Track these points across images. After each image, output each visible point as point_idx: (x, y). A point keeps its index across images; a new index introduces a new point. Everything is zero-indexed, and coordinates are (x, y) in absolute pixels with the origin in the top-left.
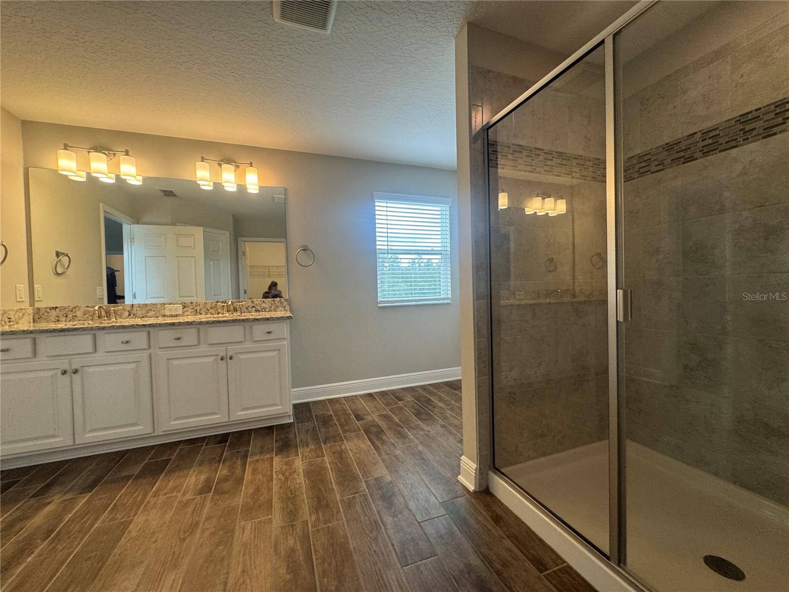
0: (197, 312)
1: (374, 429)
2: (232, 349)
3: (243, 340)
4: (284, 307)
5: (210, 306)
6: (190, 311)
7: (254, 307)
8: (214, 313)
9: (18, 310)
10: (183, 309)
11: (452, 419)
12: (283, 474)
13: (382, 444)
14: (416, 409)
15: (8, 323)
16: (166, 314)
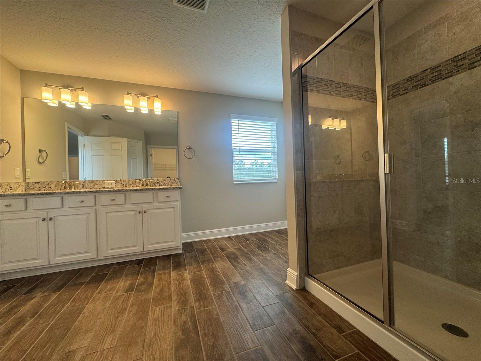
0: (124, 186)
1: (232, 256)
2: (145, 207)
3: (153, 201)
4: (177, 183)
5: (132, 182)
6: (120, 185)
7: (158, 183)
8: (134, 186)
9: (16, 183)
10: (115, 184)
11: (280, 250)
12: (178, 281)
13: (238, 264)
14: (258, 245)
15: (10, 190)
16: (105, 187)
